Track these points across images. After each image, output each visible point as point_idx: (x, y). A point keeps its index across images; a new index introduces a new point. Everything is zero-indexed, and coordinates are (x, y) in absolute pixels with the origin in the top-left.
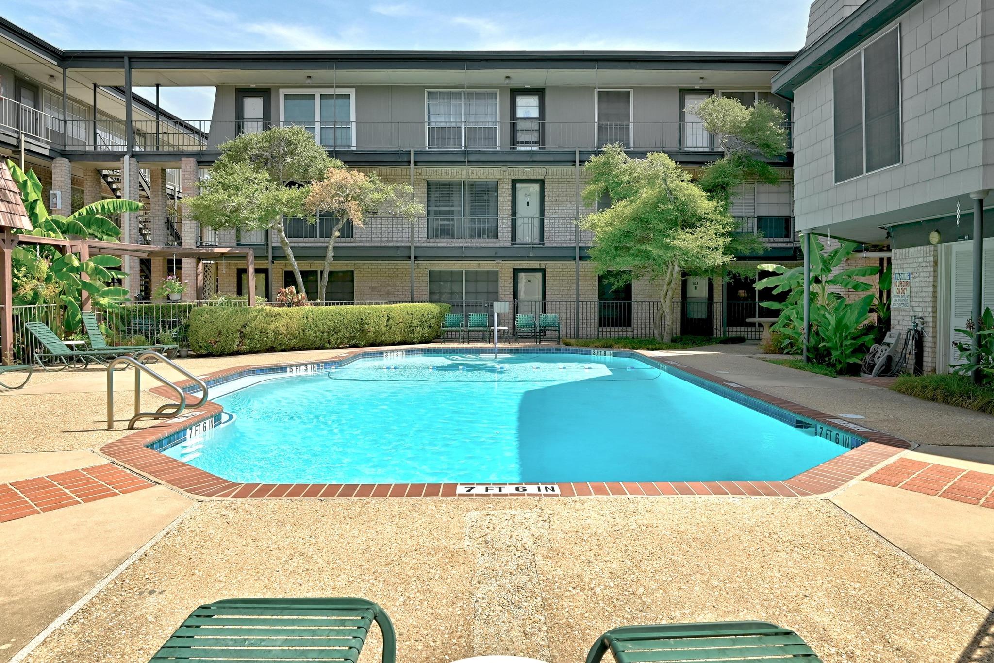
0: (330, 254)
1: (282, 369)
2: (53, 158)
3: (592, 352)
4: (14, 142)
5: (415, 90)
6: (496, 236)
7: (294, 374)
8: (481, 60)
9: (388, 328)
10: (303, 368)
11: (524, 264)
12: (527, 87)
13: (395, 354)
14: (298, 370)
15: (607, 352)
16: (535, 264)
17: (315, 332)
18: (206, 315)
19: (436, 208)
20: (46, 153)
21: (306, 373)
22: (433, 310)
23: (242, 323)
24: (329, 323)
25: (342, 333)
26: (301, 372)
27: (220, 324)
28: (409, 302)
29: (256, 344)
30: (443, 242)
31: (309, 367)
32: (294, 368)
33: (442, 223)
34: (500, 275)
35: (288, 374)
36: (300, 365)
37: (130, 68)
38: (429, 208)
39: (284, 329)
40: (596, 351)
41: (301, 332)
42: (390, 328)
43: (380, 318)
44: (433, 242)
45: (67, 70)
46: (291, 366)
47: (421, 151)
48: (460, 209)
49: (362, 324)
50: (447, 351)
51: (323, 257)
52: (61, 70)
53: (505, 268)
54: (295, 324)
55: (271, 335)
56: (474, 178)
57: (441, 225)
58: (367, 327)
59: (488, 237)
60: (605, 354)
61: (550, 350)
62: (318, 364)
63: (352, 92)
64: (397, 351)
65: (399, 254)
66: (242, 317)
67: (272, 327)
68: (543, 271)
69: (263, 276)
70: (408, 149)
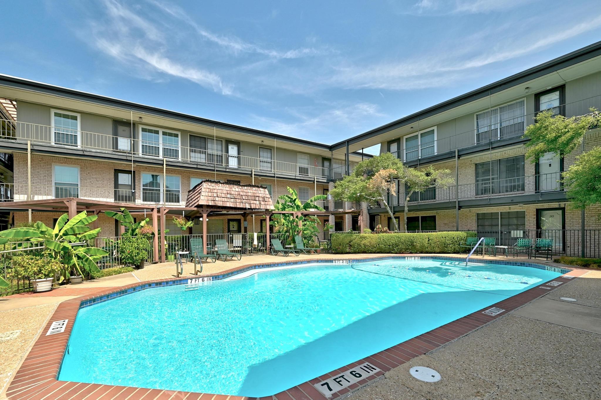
0: (406, 209)
1: (331, 261)
2: (328, 183)
3: (546, 268)
4: (313, 180)
5: (468, 116)
6: (523, 189)
7: (337, 264)
8: (500, 85)
9: (429, 244)
10: (341, 261)
11: (546, 205)
12: (548, 88)
13: (413, 258)
14: (339, 262)
15: (556, 269)
16: (555, 205)
17: (385, 245)
18: (334, 237)
19: (482, 178)
20: (326, 181)
21: (342, 264)
22: (461, 235)
23: (349, 241)
24: (392, 241)
25: (400, 246)
26: (340, 263)
27: (340, 241)
28: (455, 231)
29: (356, 250)
30: (485, 196)
31: (344, 261)
32: (337, 261)
33: (485, 186)
34: (526, 214)
35: (334, 264)
36: (340, 260)
37: (348, 145)
38: (478, 179)
39: (368, 244)
40: (549, 268)
41: (378, 245)
42: (431, 244)
43: (423, 239)
44: (480, 197)
45: (333, 152)
46: (335, 260)
47: (462, 149)
48: (497, 176)
49: (412, 242)
50: (446, 259)
51: (403, 211)
52: (331, 152)
53: (530, 210)
54: (374, 242)
55: (363, 246)
56: (506, 156)
57: (484, 187)
58: (415, 244)
59: (518, 190)
60: (555, 271)
61: (516, 263)
62: (349, 260)
63: (435, 128)
64: (415, 257)
65: (450, 205)
66: (349, 238)
67: (363, 242)
68: (563, 209)
69: (398, 220)
70: (454, 150)
